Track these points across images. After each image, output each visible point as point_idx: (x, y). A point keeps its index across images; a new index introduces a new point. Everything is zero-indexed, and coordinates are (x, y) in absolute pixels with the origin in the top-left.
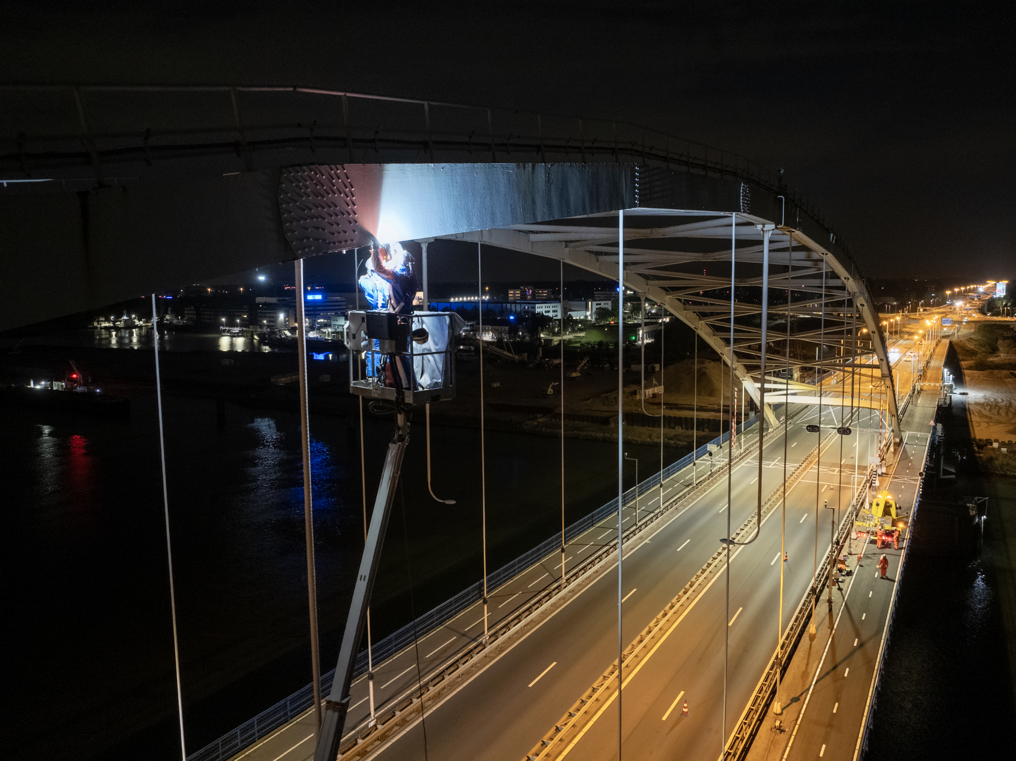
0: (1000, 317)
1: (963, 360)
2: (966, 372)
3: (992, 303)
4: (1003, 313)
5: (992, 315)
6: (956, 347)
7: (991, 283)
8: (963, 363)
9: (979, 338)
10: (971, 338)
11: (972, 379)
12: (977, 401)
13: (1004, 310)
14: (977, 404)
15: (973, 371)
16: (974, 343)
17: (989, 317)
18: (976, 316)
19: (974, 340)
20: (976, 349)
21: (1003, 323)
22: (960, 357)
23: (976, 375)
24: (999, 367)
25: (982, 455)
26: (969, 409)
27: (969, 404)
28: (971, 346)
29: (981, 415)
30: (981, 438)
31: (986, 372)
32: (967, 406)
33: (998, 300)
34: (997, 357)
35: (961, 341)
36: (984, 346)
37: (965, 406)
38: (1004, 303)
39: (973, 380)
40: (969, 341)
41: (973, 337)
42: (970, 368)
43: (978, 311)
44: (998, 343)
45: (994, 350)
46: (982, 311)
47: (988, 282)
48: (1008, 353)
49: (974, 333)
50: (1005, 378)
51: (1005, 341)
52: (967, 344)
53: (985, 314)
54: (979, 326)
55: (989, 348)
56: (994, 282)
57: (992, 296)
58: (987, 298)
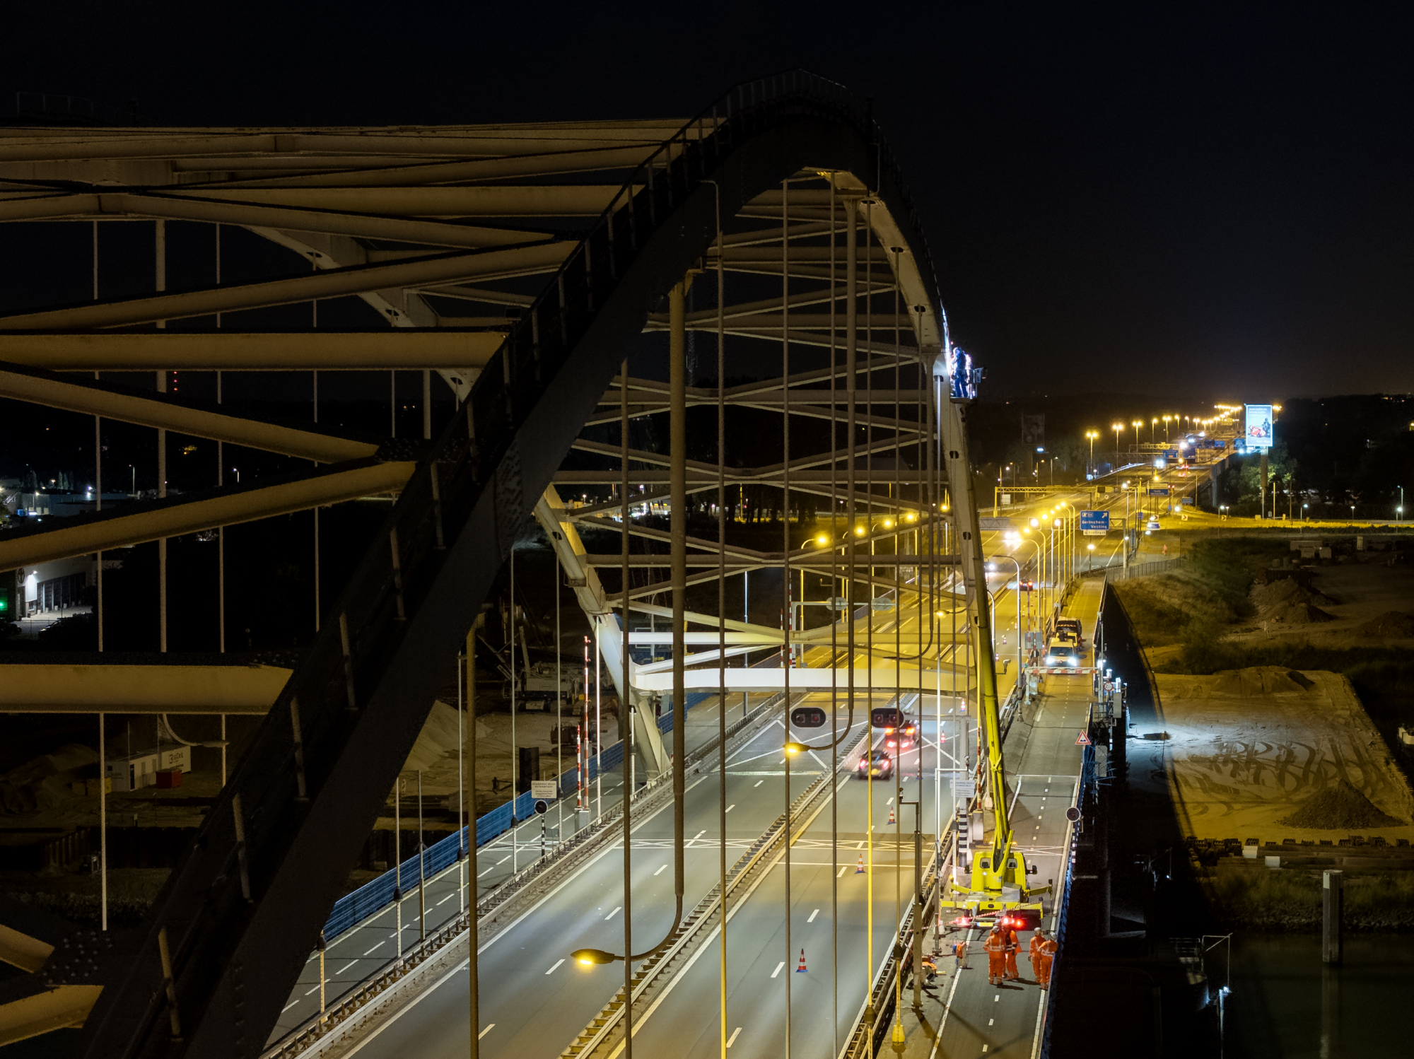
0: (1258, 517)
1: (1150, 643)
2: (1160, 678)
3: (1233, 472)
4: (1269, 508)
5: (1232, 514)
6: (1125, 603)
7: (1226, 412)
8: (1149, 652)
9: (1196, 576)
10: (1170, 577)
11: (1178, 697)
12: (1196, 752)
13: (1269, 497)
14: (1195, 760)
15: (1182, 677)
16: (1182, 590)
17: (1224, 520)
18: (1183, 515)
19: (1179, 580)
20: (1185, 609)
21: (1268, 536)
22: (1140, 634)
23: (1191, 687)
24: (1258, 658)
25: (1213, 878)
26: (1174, 773)
27: (1173, 761)
28: (1172, 599)
29: (1209, 786)
30: (1211, 837)
31: (1217, 678)
32: (1168, 766)
33: (1252, 465)
34: (1250, 630)
35: (1140, 585)
36: (1211, 601)
37: (1162, 767)
38: (1271, 475)
39: (1182, 701)
40: (1165, 585)
41: (1177, 572)
42: (1172, 667)
43: (1189, 500)
44: (1254, 593)
45: (1241, 614)
46: (1200, 499)
47: (1220, 407)
48: (1282, 619)
49: (1178, 563)
50: (1274, 690)
51: (1273, 584)
52: (1158, 595)
53: (1210, 509)
54: (1195, 545)
55: (1224, 605)
56: (1237, 409)
57: (1232, 452)
58: (1217, 460)
